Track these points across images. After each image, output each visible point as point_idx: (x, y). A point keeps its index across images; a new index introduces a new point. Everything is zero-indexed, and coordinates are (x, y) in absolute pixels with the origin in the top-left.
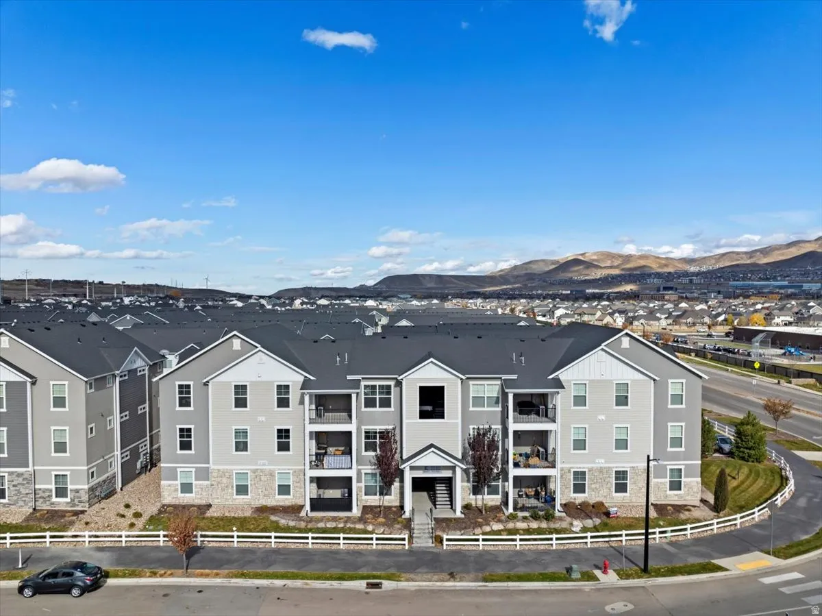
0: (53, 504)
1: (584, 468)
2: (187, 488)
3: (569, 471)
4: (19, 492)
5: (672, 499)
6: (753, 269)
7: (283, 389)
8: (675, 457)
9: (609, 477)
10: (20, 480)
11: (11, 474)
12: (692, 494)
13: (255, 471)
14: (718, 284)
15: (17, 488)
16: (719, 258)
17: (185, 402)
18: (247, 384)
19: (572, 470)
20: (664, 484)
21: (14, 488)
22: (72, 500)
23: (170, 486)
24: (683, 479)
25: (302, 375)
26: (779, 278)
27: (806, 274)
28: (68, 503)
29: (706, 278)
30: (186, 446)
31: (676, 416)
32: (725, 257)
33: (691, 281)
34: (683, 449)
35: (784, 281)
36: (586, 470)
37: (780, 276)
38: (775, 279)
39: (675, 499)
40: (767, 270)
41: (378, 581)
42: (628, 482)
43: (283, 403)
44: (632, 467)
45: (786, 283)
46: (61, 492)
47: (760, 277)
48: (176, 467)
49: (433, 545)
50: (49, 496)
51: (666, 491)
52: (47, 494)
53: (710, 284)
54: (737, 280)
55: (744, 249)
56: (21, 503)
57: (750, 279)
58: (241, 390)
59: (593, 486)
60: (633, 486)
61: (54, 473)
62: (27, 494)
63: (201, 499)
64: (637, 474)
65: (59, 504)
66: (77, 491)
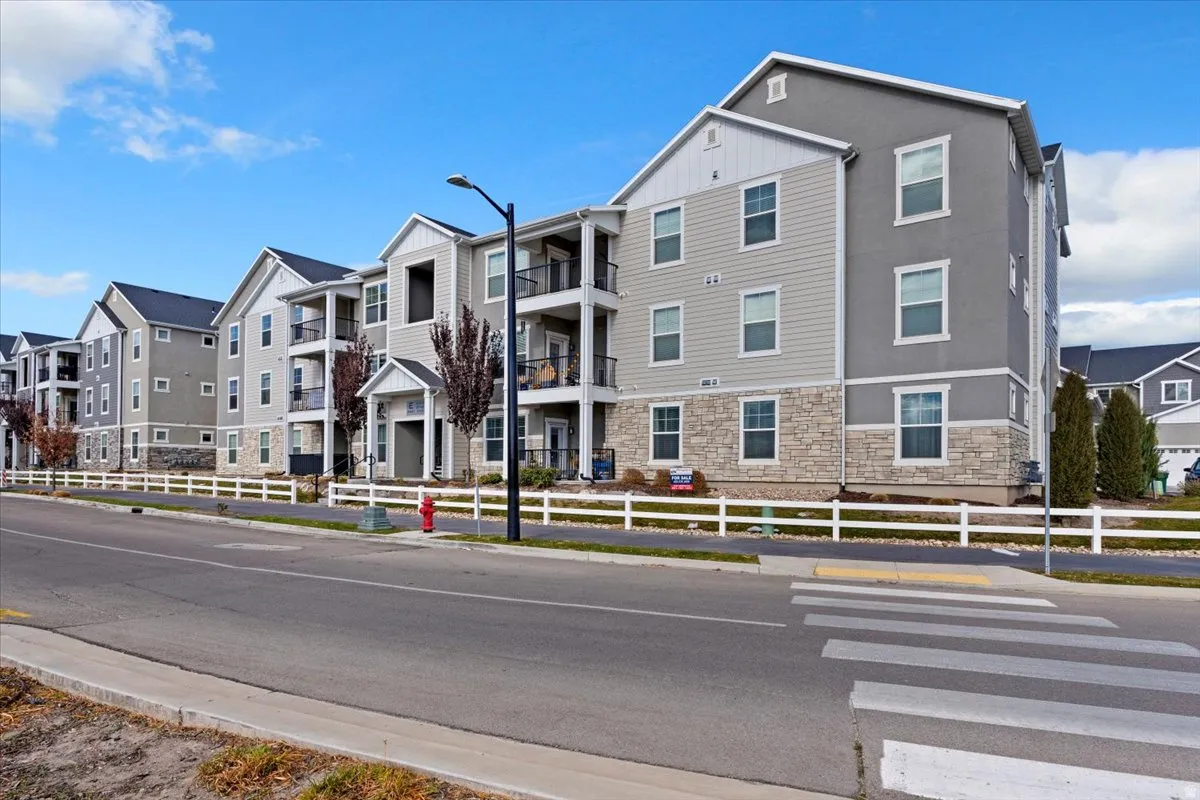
1: (674, 399)
3: (646, 409)
5: (910, 481)
8: (923, 359)
9: (730, 419)
12: (977, 465)
19: (652, 406)
20: (885, 437)
24: (946, 425)
31: (920, 246)
34: (945, 335)
36: (680, 404)
39: (917, 481)
42: (776, 429)
44: (788, 392)
51: (891, 458)
59: (694, 440)
60: (790, 440)
64: (801, 410)
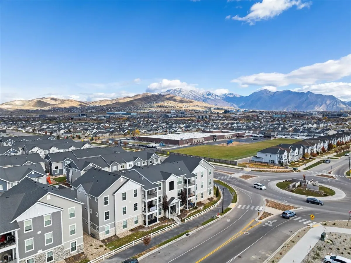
0: (71, 254)
2: (108, 232)
4: (59, 255)
6: (114, 107)
7: (136, 191)
10: (59, 250)
11: (54, 249)
13: (128, 219)
14: (102, 113)
15: (58, 254)
16: (100, 102)
17: (106, 203)
18: (126, 192)
20: (208, 194)
21: (57, 254)
22: (78, 250)
23: (102, 233)
24: (211, 192)
25: (140, 185)
26: (123, 111)
27: (131, 109)
28: (76, 252)
29: (97, 110)
30: (107, 218)
32: (102, 102)
33: (92, 111)
34: (211, 185)
35: (124, 112)
37: (123, 110)
38: (121, 111)
39: (210, 197)
40: (118, 108)
41: (187, 233)
42: (203, 195)
43: (136, 195)
45: (126, 113)
46: (73, 249)
47: (116, 110)
48: (104, 227)
49: (182, 223)
50: (69, 252)
52: (68, 252)
53: (99, 113)
54: (109, 111)
55: (109, 99)
56: (60, 259)
57: (113, 111)
58: (124, 194)
61: (70, 243)
62: (62, 254)
63: (112, 234)
65: (73, 253)
66: (80, 246)
